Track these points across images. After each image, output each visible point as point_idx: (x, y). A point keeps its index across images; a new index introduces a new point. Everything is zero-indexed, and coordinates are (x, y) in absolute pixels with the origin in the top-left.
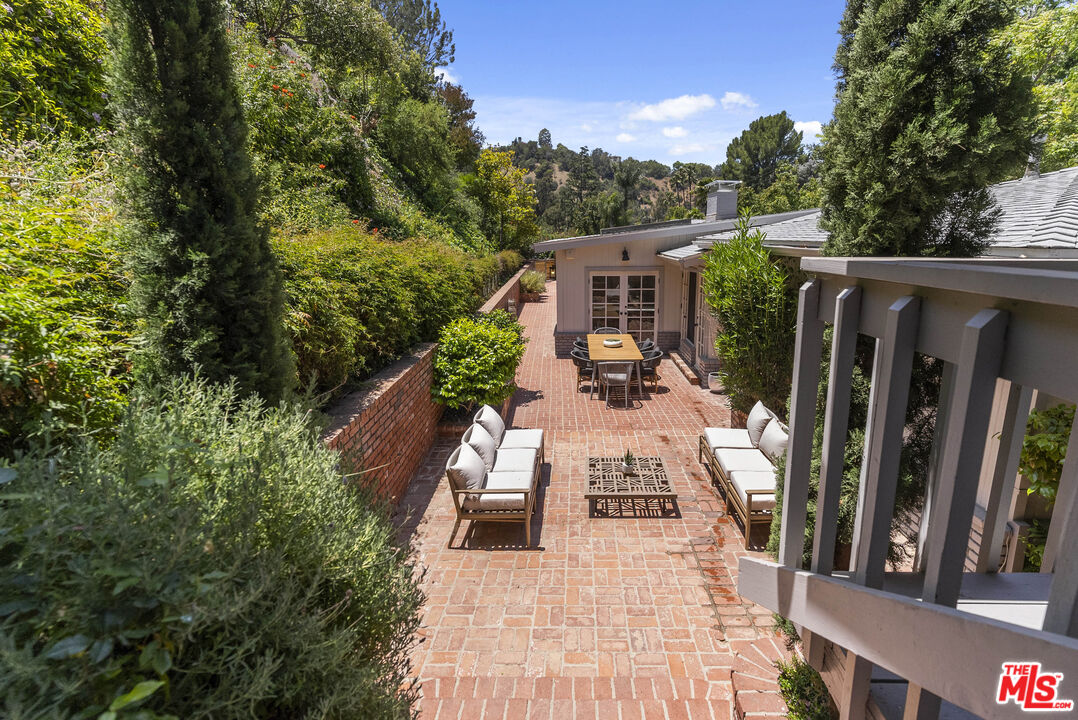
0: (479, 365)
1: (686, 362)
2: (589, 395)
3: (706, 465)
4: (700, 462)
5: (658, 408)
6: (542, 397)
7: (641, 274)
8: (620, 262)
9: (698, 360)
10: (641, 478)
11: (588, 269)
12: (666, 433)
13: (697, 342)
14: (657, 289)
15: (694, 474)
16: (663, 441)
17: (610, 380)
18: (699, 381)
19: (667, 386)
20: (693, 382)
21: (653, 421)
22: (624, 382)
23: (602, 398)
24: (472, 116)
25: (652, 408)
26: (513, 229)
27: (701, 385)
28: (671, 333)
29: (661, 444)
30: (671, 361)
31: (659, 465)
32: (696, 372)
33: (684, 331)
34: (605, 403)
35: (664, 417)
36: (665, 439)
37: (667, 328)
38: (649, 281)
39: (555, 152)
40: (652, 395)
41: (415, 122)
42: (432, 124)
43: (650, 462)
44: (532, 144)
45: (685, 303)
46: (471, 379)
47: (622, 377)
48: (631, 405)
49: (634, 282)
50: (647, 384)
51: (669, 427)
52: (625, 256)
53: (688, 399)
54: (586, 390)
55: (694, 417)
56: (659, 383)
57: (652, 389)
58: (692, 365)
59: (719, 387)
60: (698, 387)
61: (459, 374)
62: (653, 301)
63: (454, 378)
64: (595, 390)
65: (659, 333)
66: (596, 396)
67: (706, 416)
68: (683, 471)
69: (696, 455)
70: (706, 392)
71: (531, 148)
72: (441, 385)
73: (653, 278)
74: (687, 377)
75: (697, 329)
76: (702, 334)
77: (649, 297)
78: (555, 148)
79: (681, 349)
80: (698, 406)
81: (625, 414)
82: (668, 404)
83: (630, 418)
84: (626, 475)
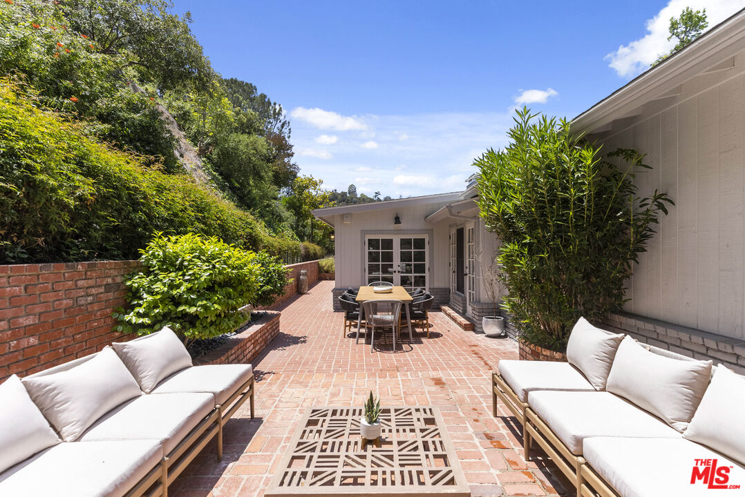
0: (186, 281)
1: (458, 312)
2: (356, 340)
3: (504, 419)
4: (495, 415)
5: (430, 351)
6: (304, 342)
7: (412, 237)
8: (393, 226)
9: (469, 309)
10: (395, 448)
11: (364, 232)
12: (440, 374)
13: (467, 291)
14: (427, 250)
15: (489, 437)
16: (436, 384)
17: (376, 321)
18: (472, 327)
19: (439, 332)
20: (466, 328)
21: (424, 364)
22: (391, 322)
23: (368, 343)
24: (292, 155)
25: (422, 351)
26: (320, 233)
27: (474, 330)
28: (441, 289)
29: (434, 388)
30: (442, 314)
31: (430, 421)
32: (468, 319)
33: (453, 286)
34: (371, 346)
35: (437, 359)
36: (438, 382)
37: (437, 285)
38: (420, 243)
39: (359, 199)
40: (424, 340)
41: (241, 147)
42: (255, 149)
43: (415, 416)
44: (344, 194)
45: (454, 260)
46: (176, 301)
47: (389, 317)
48: (399, 348)
49: (405, 243)
50: (418, 330)
51: (443, 369)
52: (397, 220)
53: (462, 342)
54: (353, 335)
55: (473, 360)
56: (431, 330)
57: (424, 335)
58: (463, 314)
59: (496, 330)
60: (472, 333)
61: (157, 293)
62: (424, 261)
63: (150, 298)
64: (361, 335)
65: (430, 289)
66: (363, 341)
67: (485, 359)
68: (471, 430)
69: (487, 404)
70: (481, 336)
71: (343, 196)
72: (133, 308)
73: (423, 240)
74: (460, 324)
75: (467, 279)
76: (473, 281)
77: (420, 256)
78: (359, 196)
79: (452, 303)
80: (474, 348)
81: (392, 357)
82: (441, 347)
83: (397, 360)
84: (367, 442)
